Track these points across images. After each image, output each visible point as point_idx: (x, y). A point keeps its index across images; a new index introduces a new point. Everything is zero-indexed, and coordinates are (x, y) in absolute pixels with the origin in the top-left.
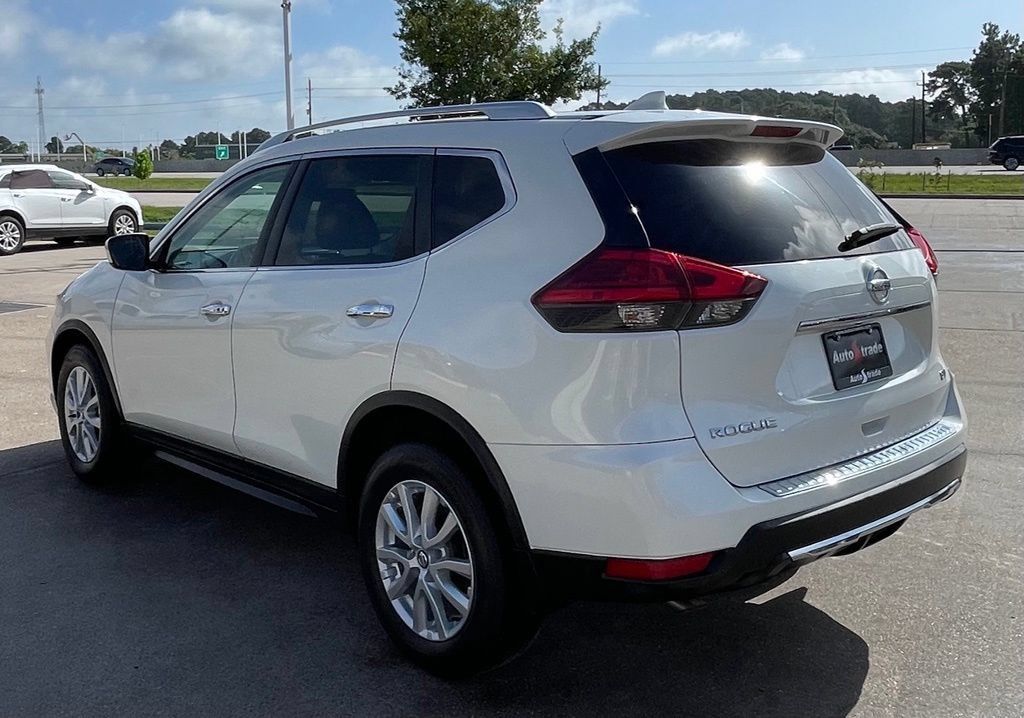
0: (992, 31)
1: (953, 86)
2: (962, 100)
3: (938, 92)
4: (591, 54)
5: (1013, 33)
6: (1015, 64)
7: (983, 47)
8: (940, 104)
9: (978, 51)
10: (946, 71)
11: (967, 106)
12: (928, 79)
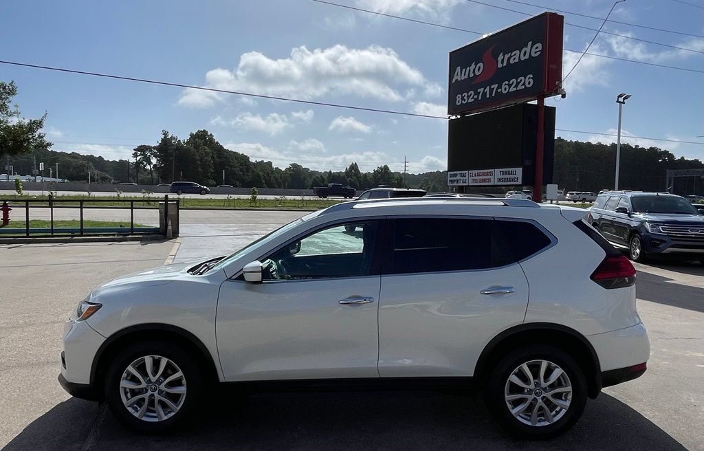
0: (165, 134)
1: (145, 156)
2: (150, 163)
3: (138, 158)
4: (41, 128)
5: (175, 136)
6: (176, 149)
7: (163, 140)
8: (138, 164)
9: (160, 142)
10: (142, 149)
11: (152, 166)
12: (134, 152)
